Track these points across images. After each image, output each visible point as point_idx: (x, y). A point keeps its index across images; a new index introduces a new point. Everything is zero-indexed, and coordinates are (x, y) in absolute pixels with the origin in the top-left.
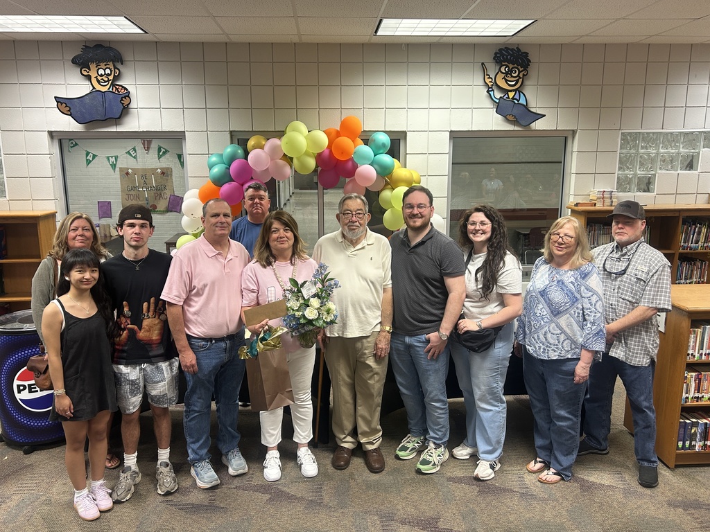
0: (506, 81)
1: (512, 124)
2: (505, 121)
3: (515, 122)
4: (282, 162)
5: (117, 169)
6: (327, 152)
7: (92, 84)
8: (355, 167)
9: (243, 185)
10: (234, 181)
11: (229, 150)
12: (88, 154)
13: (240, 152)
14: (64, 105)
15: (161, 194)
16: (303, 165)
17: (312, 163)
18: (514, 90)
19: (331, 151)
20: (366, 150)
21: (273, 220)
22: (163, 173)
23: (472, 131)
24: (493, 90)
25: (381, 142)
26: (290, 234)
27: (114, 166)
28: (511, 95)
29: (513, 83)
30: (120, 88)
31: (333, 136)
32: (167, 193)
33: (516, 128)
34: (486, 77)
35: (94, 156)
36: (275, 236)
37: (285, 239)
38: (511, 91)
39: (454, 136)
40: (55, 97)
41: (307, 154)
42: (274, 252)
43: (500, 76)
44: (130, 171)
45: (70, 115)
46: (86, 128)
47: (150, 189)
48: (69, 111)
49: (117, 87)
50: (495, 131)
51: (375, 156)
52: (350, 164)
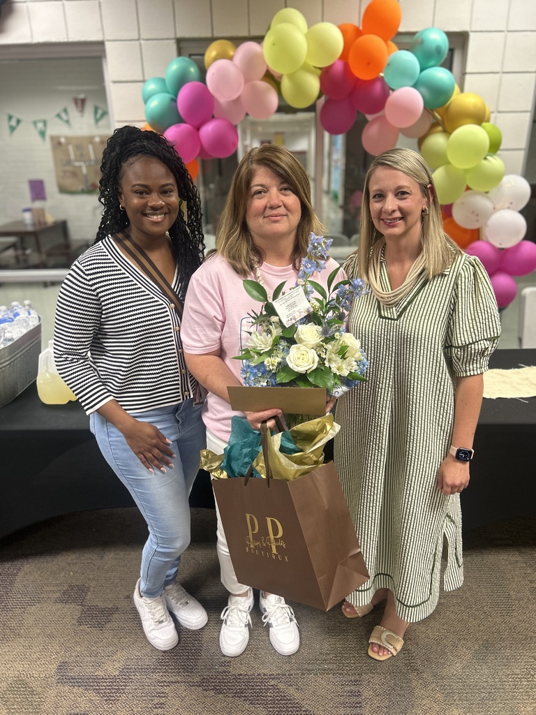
4: (264, 85)
5: (48, 138)
6: (339, 66)
8: (386, 91)
9: (198, 129)
10: (185, 123)
11: (175, 66)
12: (10, 118)
13: (193, 70)
16: (299, 89)
17: (313, 84)
19: (346, 66)
20: (408, 59)
21: (254, 166)
25: (433, 46)
26: (292, 200)
27: (43, 134)
31: (352, 35)
35: (18, 122)
36: (258, 203)
37: (282, 210)
41: (306, 68)
42: (258, 241)
44: (63, 140)
51: (422, 70)
52: (378, 87)
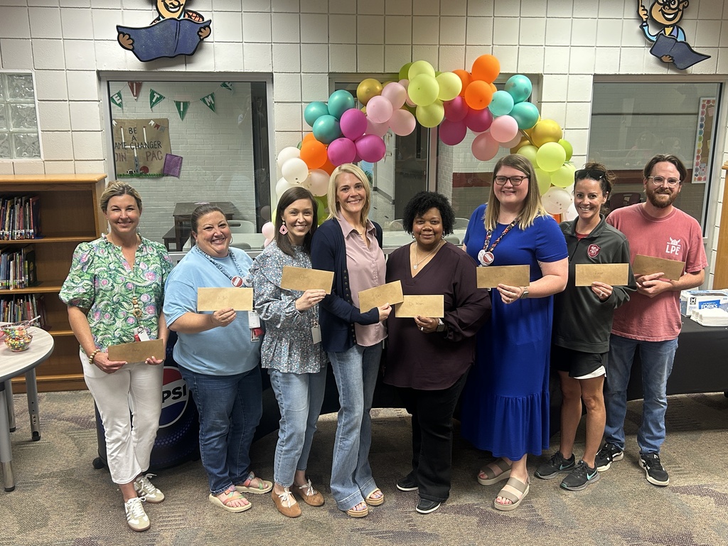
0: (664, 13)
1: (665, 67)
2: (658, 63)
3: (671, 64)
4: (406, 112)
6: (459, 101)
7: (157, 10)
8: (490, 119)
9: (356, 141)
10: (345, 137)
11: (337, 96)
13: (349, 99)
14: (127, 37)
15: (154, 154)
17: (441, 113)
18: (671, 26)
19: (463, 100)
22: (157, 126)
23: (619, 75)
24: (647, 25)
25: (522, 87)
28: (668, 31)
29: (671, 16)
30: (195, 15)
32: (163, 151)
33: (670, 72)
34: (641, 8)
38: (668, 26)
39: (599, 80)
40: (118, 27)
41: (437, 102)
43: (657, 8)
45: (132, 50)
46: (147, 67)
47: (140, 146)
48: (132, 44)
49: (191, 14)
50: (646, 75)
51: (515, 104)
52: (485, 115)
